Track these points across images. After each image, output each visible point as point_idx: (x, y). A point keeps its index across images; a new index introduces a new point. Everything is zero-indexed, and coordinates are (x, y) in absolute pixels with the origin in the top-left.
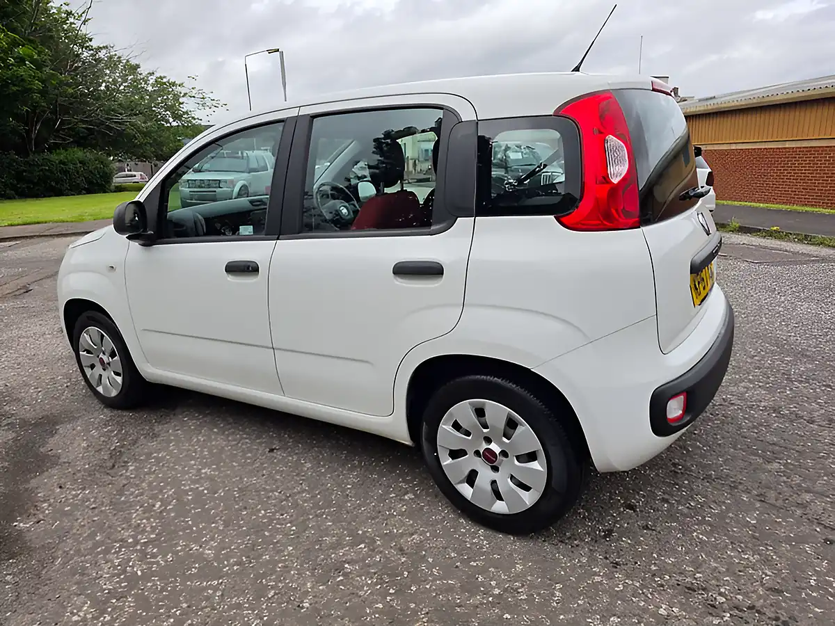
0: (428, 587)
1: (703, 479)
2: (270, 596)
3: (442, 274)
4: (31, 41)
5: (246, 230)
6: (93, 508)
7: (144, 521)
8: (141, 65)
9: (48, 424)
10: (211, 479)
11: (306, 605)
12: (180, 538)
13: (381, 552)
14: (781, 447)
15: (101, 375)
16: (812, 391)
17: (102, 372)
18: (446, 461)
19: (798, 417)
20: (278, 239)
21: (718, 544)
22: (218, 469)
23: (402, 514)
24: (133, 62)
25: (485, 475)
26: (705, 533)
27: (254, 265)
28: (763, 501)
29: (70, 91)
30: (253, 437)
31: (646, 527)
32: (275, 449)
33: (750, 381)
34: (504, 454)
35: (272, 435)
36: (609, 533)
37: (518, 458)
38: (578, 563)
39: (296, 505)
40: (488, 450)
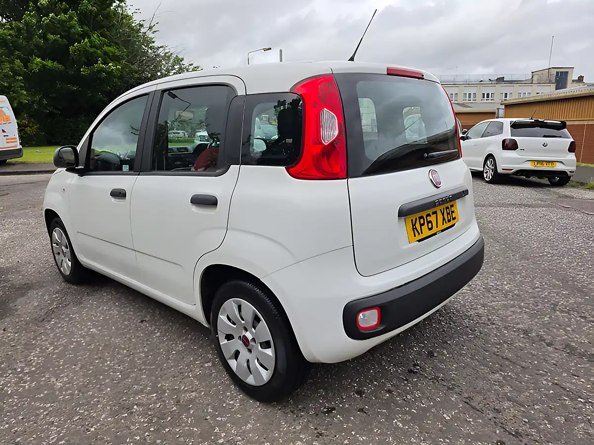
0: (177, 430)
1: (430, 379)
2: (74, 420)
3: (217, 205)
4: (116, 44)
5: (126, 168)
6: (13, 346)
7: (36, 358)
8: (184, 59)
9: (25, 288)
10: (93, 336)
11: (93, 429)
12: (49, 371)
13: (164, 401)
14: (511, 362)
15: (62, 260)
16: (567, 320)
17: (63, 258)
18: (223, 342)
19: (542, 339)
20: (139, 175)
21: (409, 431)
22: (101, 331)
23: (195, 377)
24: (180, 57)
25: (244, 354)
26: (404, 422)
27: (124, 192)
28: (467, 403)
29: (136, 75)
30: (137, 311)
31: (361, 410)
32: (145, 321)
33: (520, 308)
34: (254, 340)
35: (150, 311)
36: (330, 411)
37: (261, 344)
38: (293, 429)
39: (132, 361)
40: (244, 336)
